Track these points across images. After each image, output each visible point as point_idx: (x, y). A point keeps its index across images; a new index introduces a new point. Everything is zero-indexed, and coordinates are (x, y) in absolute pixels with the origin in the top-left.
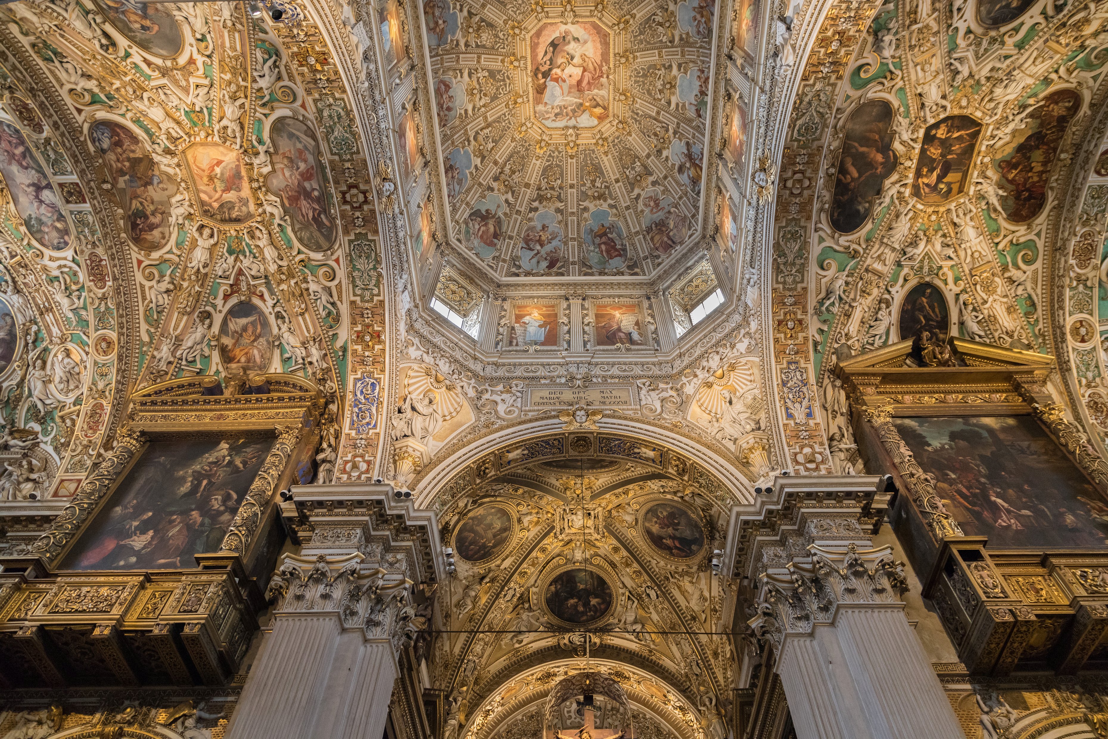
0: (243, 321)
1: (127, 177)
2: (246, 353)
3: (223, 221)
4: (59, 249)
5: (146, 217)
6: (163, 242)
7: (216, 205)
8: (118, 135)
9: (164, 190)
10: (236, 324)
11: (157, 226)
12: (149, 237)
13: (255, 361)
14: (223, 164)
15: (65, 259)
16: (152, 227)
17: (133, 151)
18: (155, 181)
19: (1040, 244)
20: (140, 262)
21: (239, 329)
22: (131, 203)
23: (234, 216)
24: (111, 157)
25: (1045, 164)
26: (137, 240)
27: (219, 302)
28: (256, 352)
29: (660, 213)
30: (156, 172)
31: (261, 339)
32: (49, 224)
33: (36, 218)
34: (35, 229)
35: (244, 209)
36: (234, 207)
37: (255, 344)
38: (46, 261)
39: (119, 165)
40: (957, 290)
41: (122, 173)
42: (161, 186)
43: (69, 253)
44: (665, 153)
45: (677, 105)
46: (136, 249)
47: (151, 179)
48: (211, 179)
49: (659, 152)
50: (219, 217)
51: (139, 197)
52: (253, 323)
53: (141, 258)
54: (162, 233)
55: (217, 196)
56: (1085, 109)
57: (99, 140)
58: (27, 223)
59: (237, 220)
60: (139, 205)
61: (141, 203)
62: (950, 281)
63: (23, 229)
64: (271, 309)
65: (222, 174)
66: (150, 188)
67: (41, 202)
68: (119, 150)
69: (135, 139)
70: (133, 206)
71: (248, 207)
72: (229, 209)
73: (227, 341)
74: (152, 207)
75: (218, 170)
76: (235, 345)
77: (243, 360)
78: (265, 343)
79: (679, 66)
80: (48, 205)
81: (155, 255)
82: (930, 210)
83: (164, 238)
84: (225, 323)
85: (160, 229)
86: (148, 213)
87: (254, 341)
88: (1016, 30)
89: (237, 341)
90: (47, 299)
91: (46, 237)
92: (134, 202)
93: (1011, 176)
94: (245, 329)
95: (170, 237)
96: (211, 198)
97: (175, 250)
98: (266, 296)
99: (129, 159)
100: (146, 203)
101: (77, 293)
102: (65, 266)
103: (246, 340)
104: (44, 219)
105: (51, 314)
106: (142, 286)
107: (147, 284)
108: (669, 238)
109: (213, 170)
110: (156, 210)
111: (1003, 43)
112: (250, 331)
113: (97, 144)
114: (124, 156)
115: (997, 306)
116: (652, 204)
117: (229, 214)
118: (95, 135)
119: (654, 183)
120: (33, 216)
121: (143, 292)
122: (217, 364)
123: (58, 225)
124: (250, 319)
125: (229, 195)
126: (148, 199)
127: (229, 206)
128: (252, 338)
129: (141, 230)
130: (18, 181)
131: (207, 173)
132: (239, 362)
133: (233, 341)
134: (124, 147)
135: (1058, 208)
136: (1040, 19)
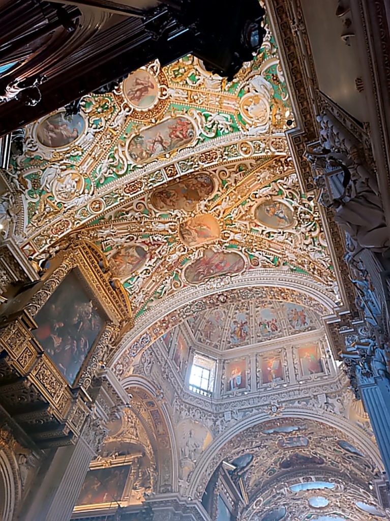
0: (136, 254)
1: (186, 188)
2: (121, 263)
3: (181, 232)
4: (131, 155)
5: (168, 198)
6: (159, 208)
7: (187, 228)
8: (208, 186)
9: (186, 205)
10: (133, 252)
11: (166, 204)
12: (158, 201)
13: (119, 268)
14: (209, 230)
15: (127, 160)
16: (164, 201)
17: (201, 192)
18: (189, 201)
19: (276, 473)
20: (143, 199)
21: (130, 254)
22: (172, 190)
23: (185, 236)
24: (195, 182)
25: (300, 463)
26: (154, 195)
27: (140, 240)
28: (124, 266)
29: (216, 322)
30: (194, 202)
31: (131, 265)
32: (143, 148)
33: (143, 141)
34: (136, 140)
35: (190, 240)
36: (189, 235)
37: (128, 264)
38: (120, 150)
39: (191, 185)
40: (254, 464)
41: (187, 186)
42: (188, 204)
43: (131, 161)
44: (237, 311)
45: (258, 311)
46: (150, 196)
47: (189, 200)
48: (199, 225)
49: (237, 309)
50: (182, 230)
51: (178, 194)
52: (137, 258)
53: (146, 199)
54: (163, 207)
55: (192, 228)
56: (319, 466)
57: (202, 178)
58: (137, 136)
59: (184, 238)
60: (173, 194)
61: (174, 195)
62: (256, 461)
63: (134, 135)
64: (148, 265)
65: (204, 229)
66: (185, 199)
67: (154, 144)
68: (200, 186)
69: (208, 194)
70: (171, 191)
71: (192, 242)
72: (187, 234)
73: (123, 252)
74: (174, 200)
75: (205, 227)
76: (123, 255)
77: (118, 263)
78: (131, 268)
79: (272, 308)
80: (153, 147)
81: (151, 206)
82: (276, 446)
83: (161, 208)
84: (130, 247)
85: (165, 205)
86: (171, 198)
87: (129, 263)
88: (339, 448)
89: (125, 256)
90: (99, 156)
91: (134, 147)
92: (173, 191)
93: (293, 457)
94: (132, 256)
95: (163, 211)
96: (190, 225)
97: (157, 215)
98: (153, 260)
99: (196, 189)
100: (175, 197)
101: (112, 172)
102: (123, 162)
103: (127, 259)
104: (144, 145)
105: (92, 161)
106: (132, 204)
107: (134, 207)
108: (210, 334)
109: (204, 225)
110: (174, 202)
111: (334, 446)
112: (132, 259)
113: (199, 176)
114: (197, 188)
115: (254, 477)
116: (217, 316)
117: (185, 234)
118: (203, 176)
119: (224, 312)
120: (143, 139)
121: (129, 206)
122: (110, 254)
123: (144, 154)
124: (138, 256)
125: (195, 233)
126: (178, 198)
127: (190, 233)
128: (130, 262)
129: (160, 196)
130: (160, 131)
131: (202, 223)
132: (116, 262)
133: (124, 254)
134: (202, 188)
135: (288, 472)
136: (343, 453)
